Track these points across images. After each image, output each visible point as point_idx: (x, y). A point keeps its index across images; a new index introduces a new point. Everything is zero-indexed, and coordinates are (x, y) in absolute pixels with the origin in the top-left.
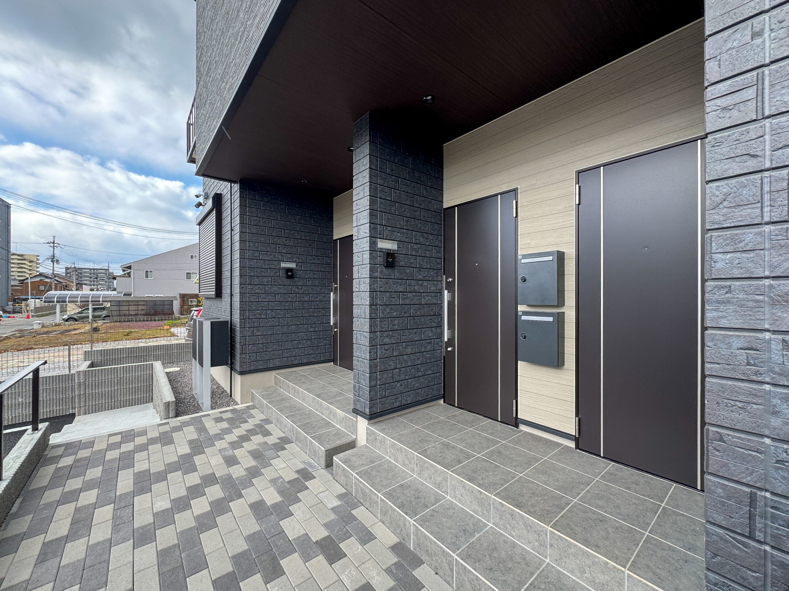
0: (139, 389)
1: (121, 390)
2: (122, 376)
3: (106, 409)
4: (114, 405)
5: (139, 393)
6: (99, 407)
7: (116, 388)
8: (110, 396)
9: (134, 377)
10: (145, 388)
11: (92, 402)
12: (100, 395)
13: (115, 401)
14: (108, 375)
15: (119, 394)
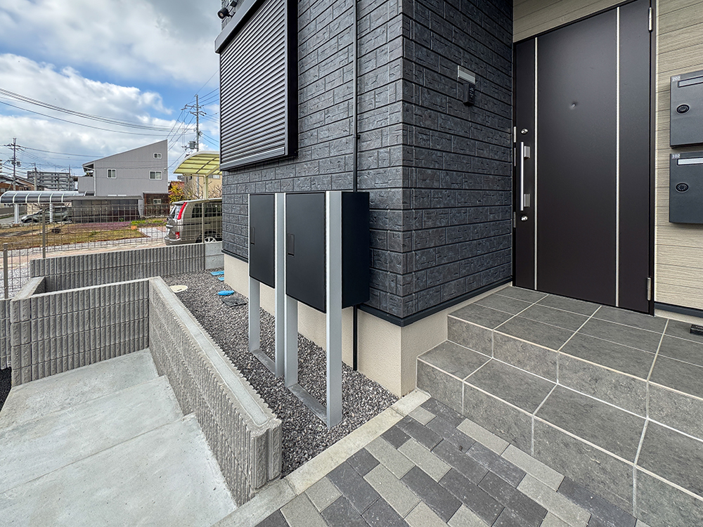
0: (127, 326)
1: (95, 331)
2: (97, 305)
3: (70, 367)
4: (84, 358)
5: (127, 333)
6: (56, 364)
7: (87, 328)
8: (75, 343)
9: (117, 306)
10: (136, 324)
11: (43, 356)
12: (58, 342)
13: (85, 351)
14: (72, 305)
15: (92, 337)
